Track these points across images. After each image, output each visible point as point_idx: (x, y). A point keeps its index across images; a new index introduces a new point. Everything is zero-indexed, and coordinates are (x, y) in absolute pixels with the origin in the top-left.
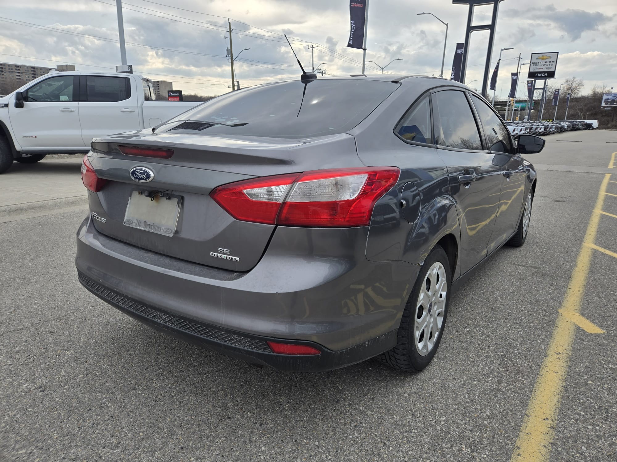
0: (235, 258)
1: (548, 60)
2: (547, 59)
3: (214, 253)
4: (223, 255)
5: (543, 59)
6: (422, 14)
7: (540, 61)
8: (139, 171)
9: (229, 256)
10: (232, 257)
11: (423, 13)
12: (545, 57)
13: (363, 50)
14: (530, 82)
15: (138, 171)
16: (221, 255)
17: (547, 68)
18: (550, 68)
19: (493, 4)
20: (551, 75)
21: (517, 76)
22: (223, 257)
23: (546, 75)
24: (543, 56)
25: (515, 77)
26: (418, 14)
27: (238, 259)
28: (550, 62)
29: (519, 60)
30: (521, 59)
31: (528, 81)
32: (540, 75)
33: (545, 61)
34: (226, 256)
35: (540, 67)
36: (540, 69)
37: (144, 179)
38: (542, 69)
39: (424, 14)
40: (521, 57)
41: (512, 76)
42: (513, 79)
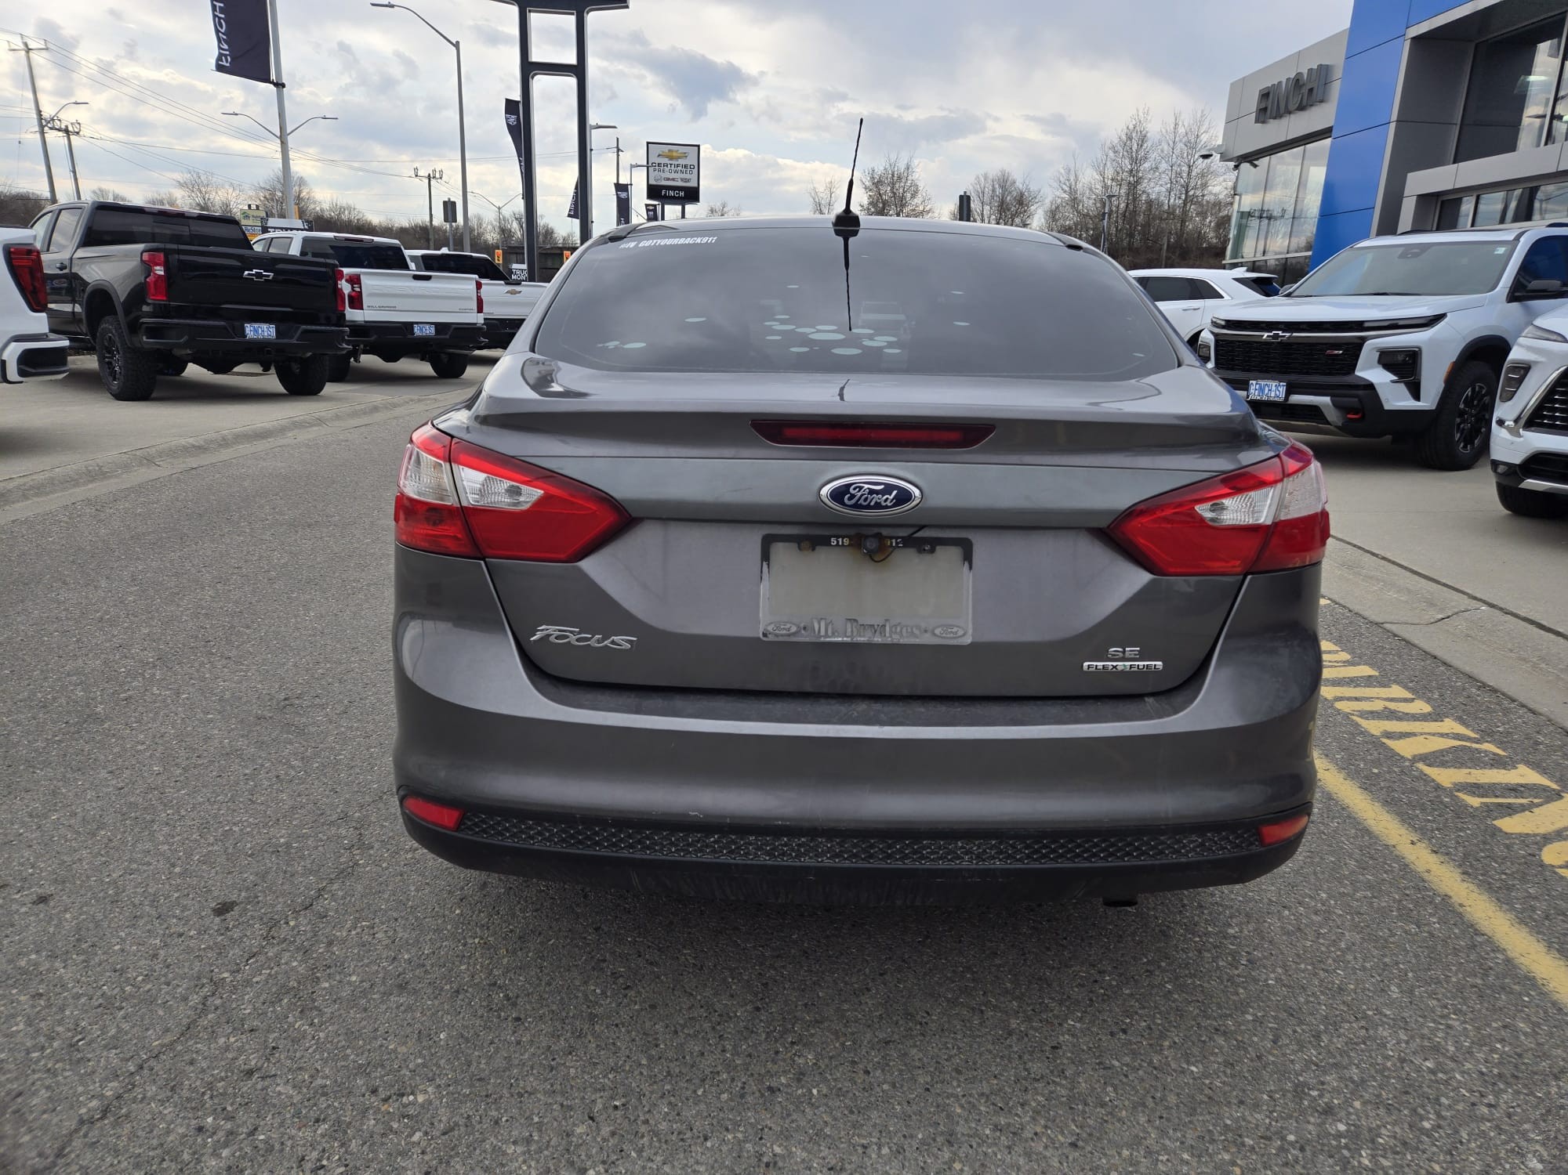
0: (1153, 663)
1: (680, 162)
2: (679, 158)
3: (1095, 663)
4: (1125, 662)
5: (671, 158)
6: (386, 6)
7: (666, 161)
8: (866, 486)
9: (1137, 663)
10: (1146, 663)
11: (387, 3)
12: (674, 154)
13: (272, 86)
14: (651, 208)
15: (861, 488)
16: (1115, 664)
17: (682, 180)
18: (688, 181)
19: (573, 14)
20: (691, 195)
21: (627, 191)
22: (1119, 668)
23: (682, 194)
24: (670, 151)
25: (623, 195)
26: (373, 5)
27: (1159, 664)
28: (686, 166)
29: (618, 155)
30: (620, 153)
31: (647, 205)
32: (672, 193)
33: (676, 163)
34: (1128, 664)
35: (667, 175)
36: (668, 179)
37: (887, 507)
38: (673, 180)
39: (392, 6)
40: (620, 148)
41: (617, 191)
42: (619, 199)
